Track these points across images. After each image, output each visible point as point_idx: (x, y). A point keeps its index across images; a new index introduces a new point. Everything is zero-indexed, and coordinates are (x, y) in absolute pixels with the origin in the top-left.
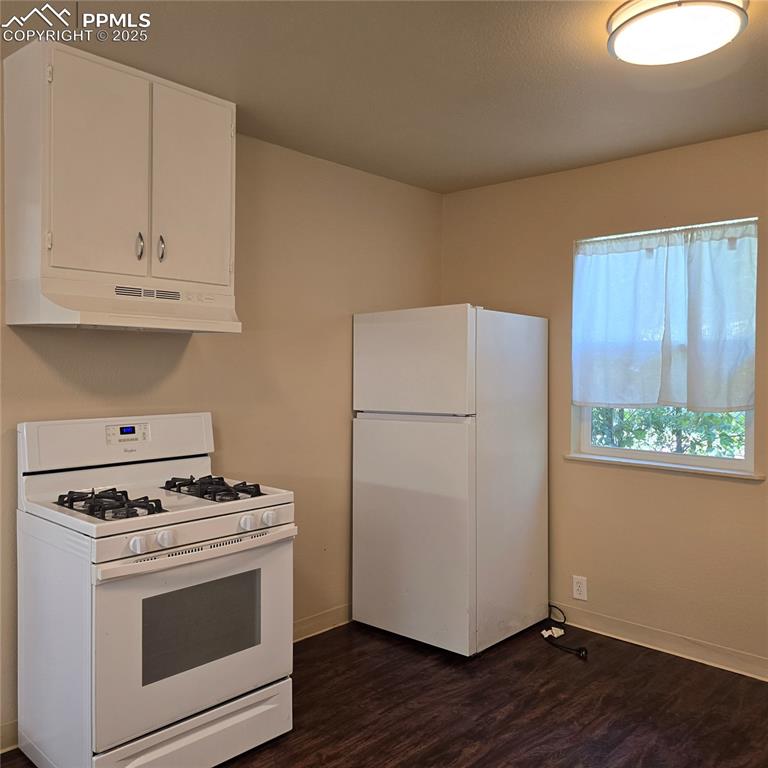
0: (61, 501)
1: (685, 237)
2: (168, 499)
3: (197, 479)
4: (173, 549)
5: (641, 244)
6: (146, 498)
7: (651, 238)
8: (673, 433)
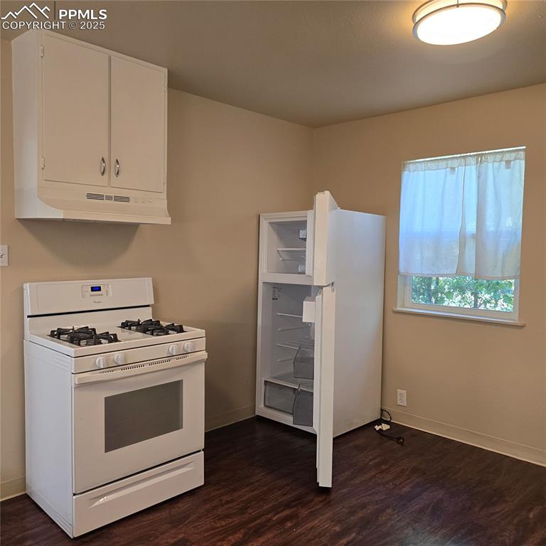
0: (52, 335)
1: (477, 159)
2: (121, 334)
3: (142, 321)
4: (124, 366)
5: (447, 164)
6: (108, 333)
7: (454, 160)
8: (472, 295)
